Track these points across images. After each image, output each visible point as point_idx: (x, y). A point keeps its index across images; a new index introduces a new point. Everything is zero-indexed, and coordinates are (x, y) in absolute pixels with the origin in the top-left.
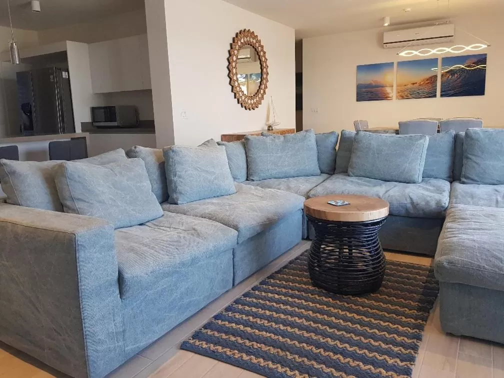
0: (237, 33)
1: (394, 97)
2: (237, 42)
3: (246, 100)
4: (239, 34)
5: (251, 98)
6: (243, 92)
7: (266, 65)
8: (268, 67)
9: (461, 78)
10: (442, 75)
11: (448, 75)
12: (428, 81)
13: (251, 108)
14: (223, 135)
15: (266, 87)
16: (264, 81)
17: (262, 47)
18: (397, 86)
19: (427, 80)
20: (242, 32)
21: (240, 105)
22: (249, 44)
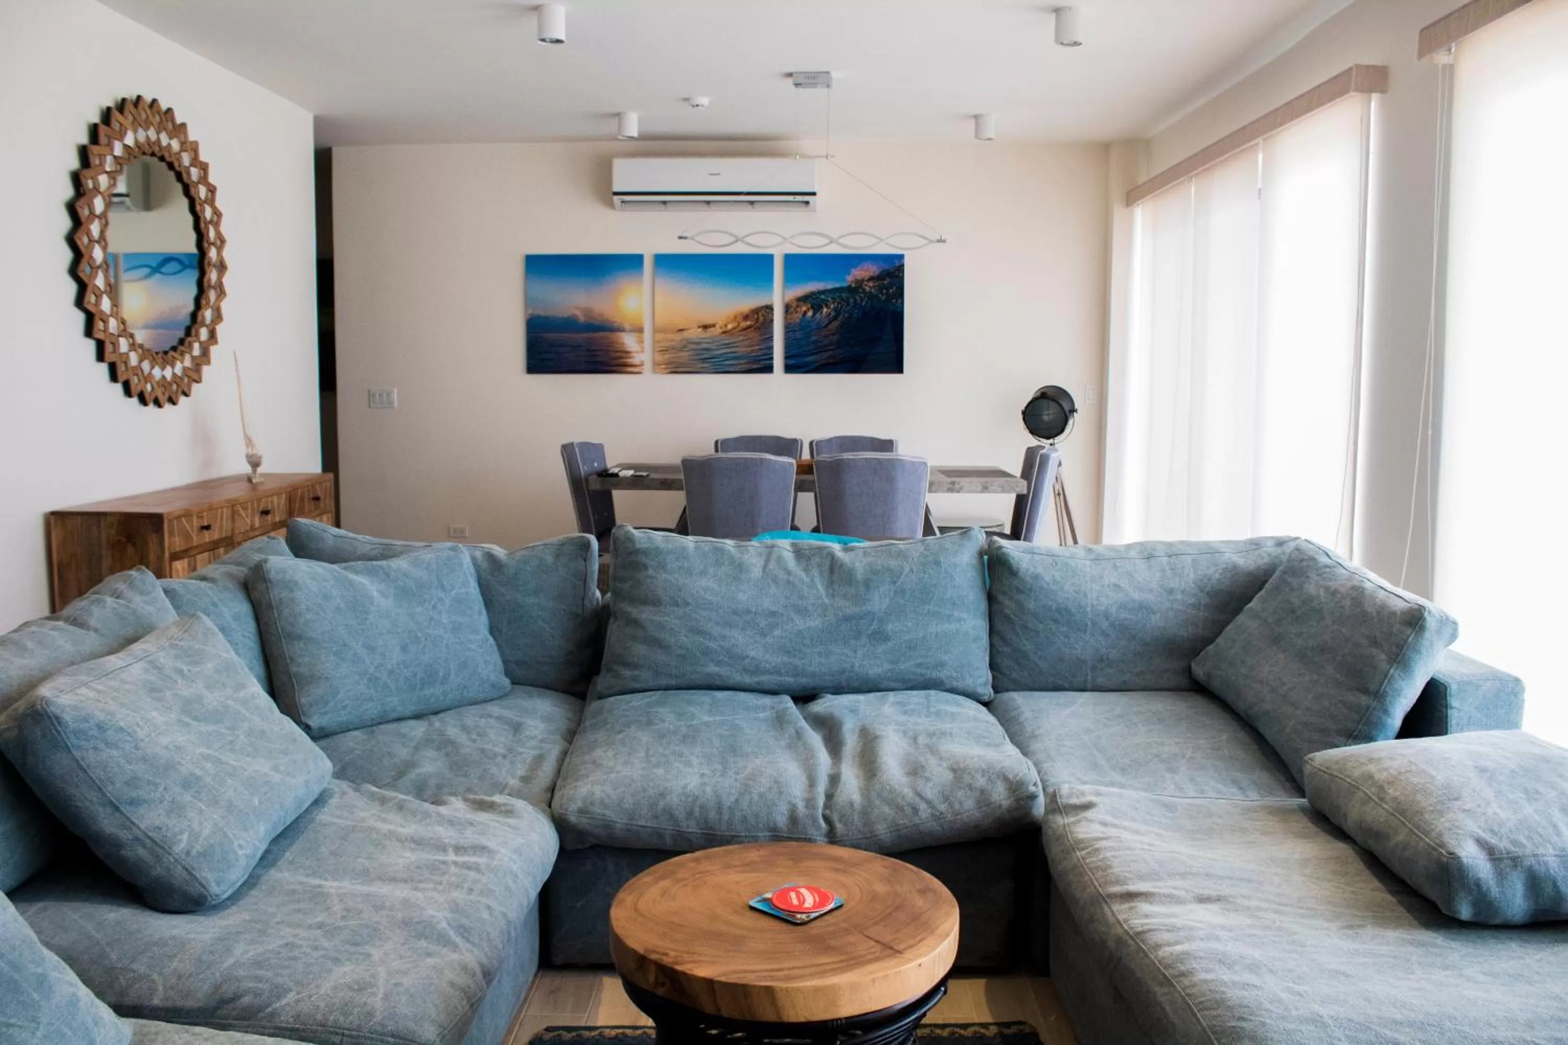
0: (109, 109)
1: (648, 366)
2: (110, 146)
3: (146, 366)
4: (116, 114)
5: (165, 356)
6: (132, 336)
7: (219, 235)
8: (223, 241)
9: (840, 318)
10: (787, 308)
11: (804, 309)
12: (748, 323)
13: (162, 399)
14: (54, 514)
15: (218, 317)
16: (212, 295)
17: (204, 168)
18: (656, 331)
19: (746, 317)
20: (129, 107)
21: (118, 387)
22: (153, 154)
